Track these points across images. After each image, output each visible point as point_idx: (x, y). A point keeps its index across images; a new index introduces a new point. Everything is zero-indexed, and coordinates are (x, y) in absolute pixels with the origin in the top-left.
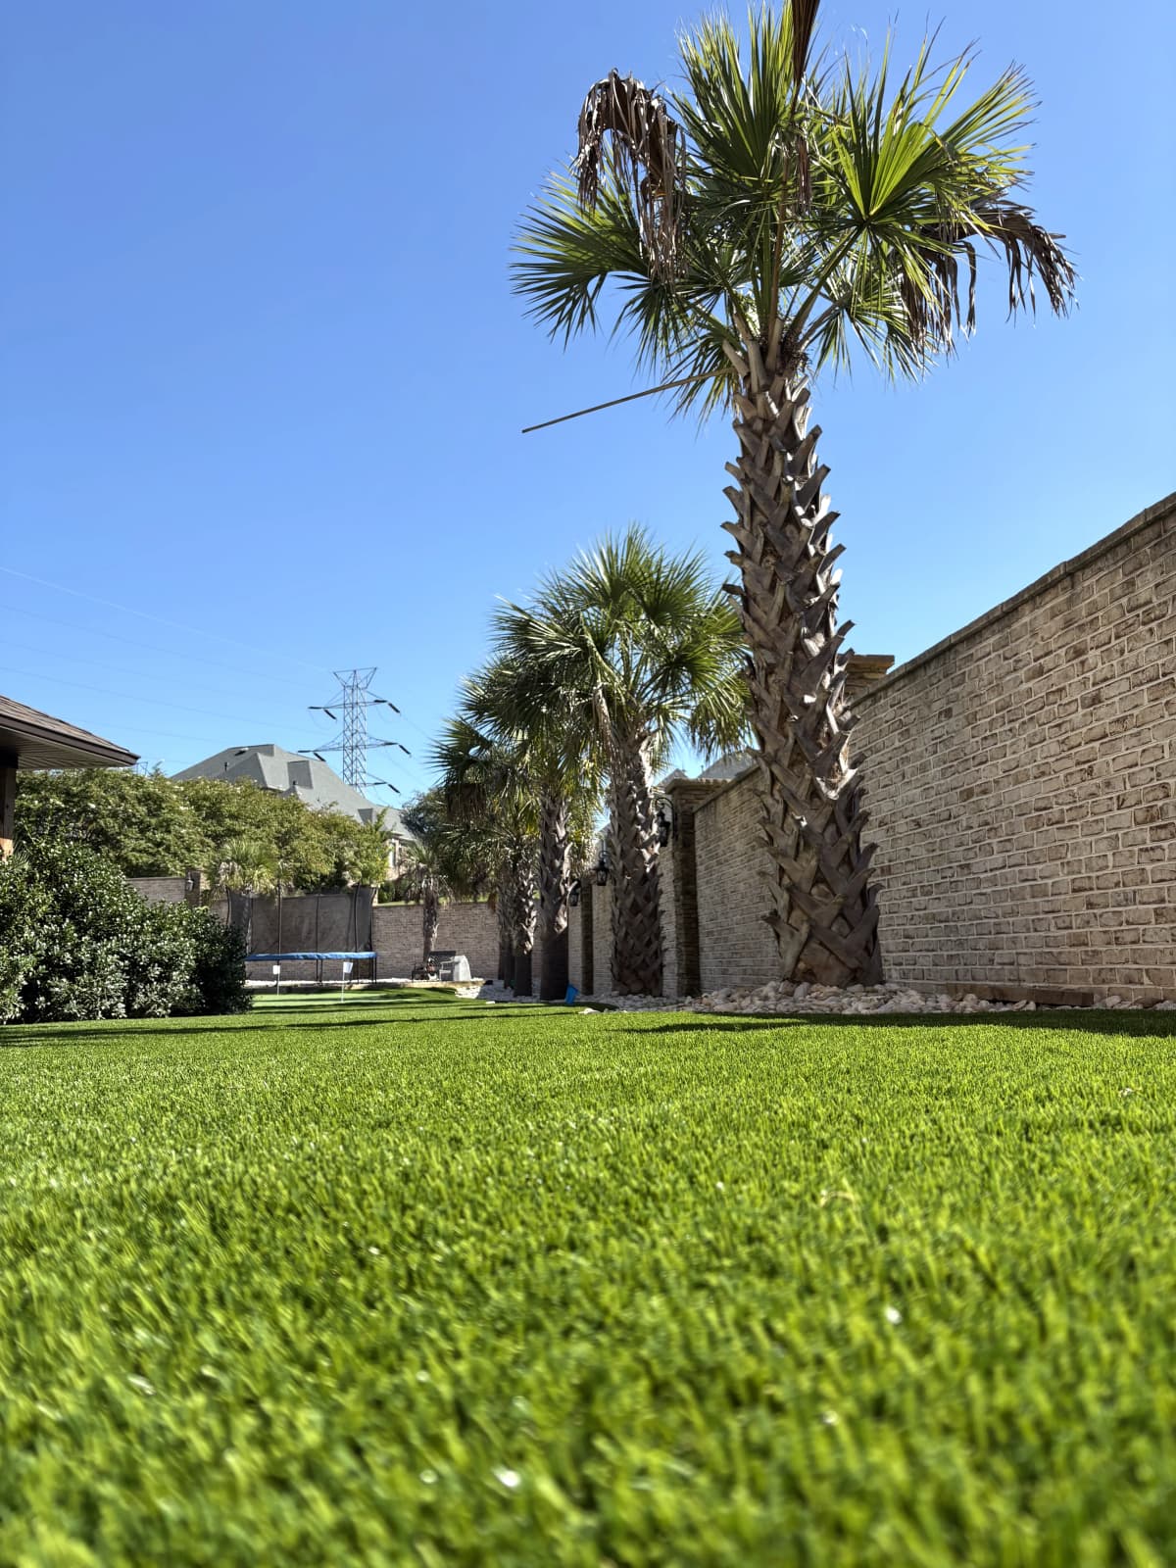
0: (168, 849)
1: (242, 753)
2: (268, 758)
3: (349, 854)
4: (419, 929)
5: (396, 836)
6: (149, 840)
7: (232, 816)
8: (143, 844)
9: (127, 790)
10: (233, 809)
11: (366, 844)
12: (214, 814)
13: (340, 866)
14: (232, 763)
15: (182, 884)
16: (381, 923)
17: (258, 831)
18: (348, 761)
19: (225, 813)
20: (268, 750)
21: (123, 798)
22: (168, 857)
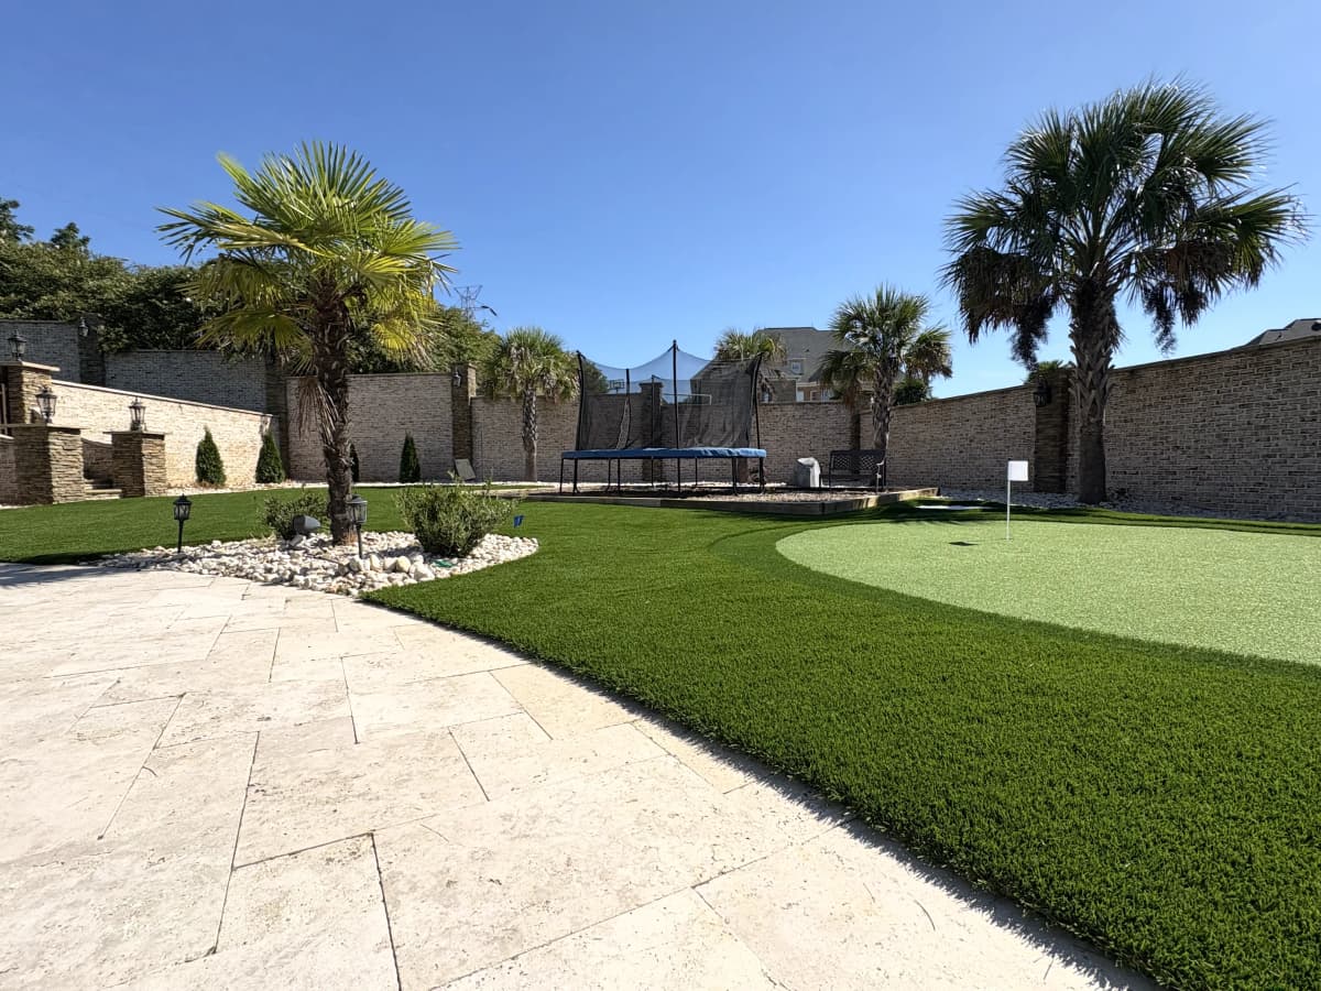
15: (448, 380)
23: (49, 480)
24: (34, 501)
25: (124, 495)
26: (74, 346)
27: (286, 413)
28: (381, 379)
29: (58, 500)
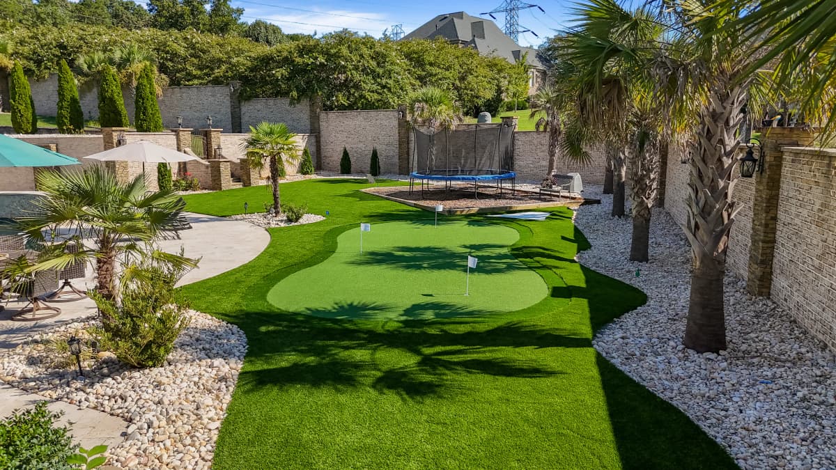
0: (389, 90)
1: (446, 18)
2: (460, 21)
3: (504, 83)
4: (546, 148)
5: (535, 67)
6: (379, 84)
7: (431, 64)
8: (375, 87)
9: (365, 51)
10: (432, 59)
11: (514, 76)
12: (420, 63)
13: (499, 91)
14: (440, 25)
15: (396, 114)
16: (520, 143)
17: (447, 73)
18: (508, 18)
19: (426, 62)
20: (460, 15)
21: (362, 56)
22: (390, 95)
23: (221, 181)
24: (216, 190)
25: (244, 186)
26: (228, 98)
27: (319, 133)
28: (364, 113)
29: (223, 189)
